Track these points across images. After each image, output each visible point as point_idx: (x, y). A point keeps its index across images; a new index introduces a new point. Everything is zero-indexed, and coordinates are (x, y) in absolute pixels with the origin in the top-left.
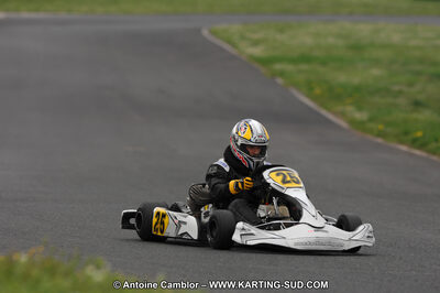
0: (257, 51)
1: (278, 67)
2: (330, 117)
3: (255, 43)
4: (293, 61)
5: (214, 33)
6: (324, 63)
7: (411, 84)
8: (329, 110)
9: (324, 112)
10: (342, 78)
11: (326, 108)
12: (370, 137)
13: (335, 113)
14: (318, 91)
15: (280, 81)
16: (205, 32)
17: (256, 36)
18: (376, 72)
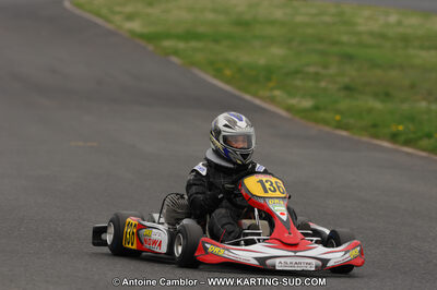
0: (136, 26)
1: (167, 43)
2: (258, 102)
3: (130, 17)
4: (179, 37)
5: (79, 6)
6: (216, 41)
7: (325, 67)
8: (255, 95)
9: (248, 97)
10: (245, 57)
11: (248, 92)
12: (327, 129)
13: (262, 98)
14: (228, 72)
15: (175, 59)
16: (67, 4)
17: (129, 9)
18: (277, 51)
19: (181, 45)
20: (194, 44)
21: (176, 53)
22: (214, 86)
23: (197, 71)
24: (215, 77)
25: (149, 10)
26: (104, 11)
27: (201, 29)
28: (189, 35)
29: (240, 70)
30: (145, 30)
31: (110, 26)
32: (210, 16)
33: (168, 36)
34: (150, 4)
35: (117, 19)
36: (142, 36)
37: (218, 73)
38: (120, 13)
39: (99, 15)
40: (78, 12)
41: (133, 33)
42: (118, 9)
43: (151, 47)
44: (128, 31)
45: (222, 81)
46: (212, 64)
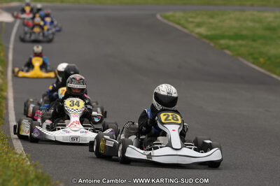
0: (202, 30)
1: (222, 42)
3: (199, 25)
4: (230, 38)
5: (166, 18)
6: (254, 40)
9: (275, 76)
10: (273, 50)
11: (275, 73)
14: (262, 60)
15: (227, 52)
16: (158, 16)
17: (198, 20)
19: (232, 43)
20: (240, 42)
21: (228, 47)
22: (254, 69)
23: (241, 59)
24: (254, 63)
25: (211, 20)
26: (182, 21)
27: (245, 33)
28: (237, 37)
29: (269, 59)
30: (209, 33)
31: (185, 30)
32: (251, 24)
33: (223, 37)
34: (212, 17)
35: (191, 26)
36: (206, 37)
37: (255, 61)
38: (192, 22)
39: (179, 24)
40: (166, 21)
41: (200, 34)
42: (190, 20)
43: (212, 44)
44: (197, 34)
45: (257, 65)
46: (251, 54)
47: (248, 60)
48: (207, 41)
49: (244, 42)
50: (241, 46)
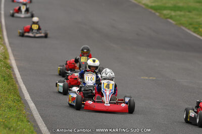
19: (173, 13)
20: (179, 13)
21: (171, 17)
22: (196, 37)
23: (184, 28)
24: (194, 32)
28: (175, 8)
30: (153, 4)
33: (165, 8)
36: (152, 8)
41: (147, 6)
43: (157, 14)
44: (144, 4)
45: (198, 34)
46: (191, 24)
47: (189, 29)
48: (153, 11)
49: (182, 13)
50: (180, 16)
